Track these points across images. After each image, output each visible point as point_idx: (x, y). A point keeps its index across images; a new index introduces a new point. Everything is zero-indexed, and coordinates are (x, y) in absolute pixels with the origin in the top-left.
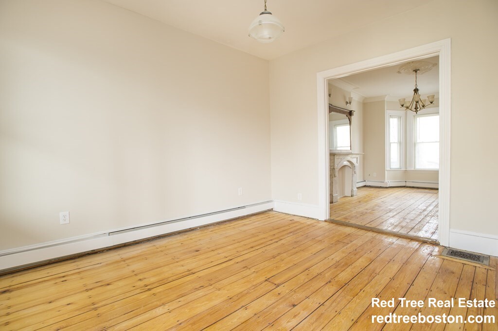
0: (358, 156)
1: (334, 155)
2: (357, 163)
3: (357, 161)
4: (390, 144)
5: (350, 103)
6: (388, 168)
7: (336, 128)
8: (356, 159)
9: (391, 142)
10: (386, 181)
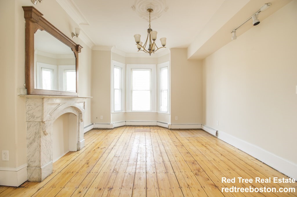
0: (85, 100)
1: (43, 99)
2: (84, 108)
3: (84, 106)
4: (114, 89)
5: (77, 35)
6: (112, 111)
7: (66, 73)
8: (82, 104)
9: (115, 88)
10: (111, 123)
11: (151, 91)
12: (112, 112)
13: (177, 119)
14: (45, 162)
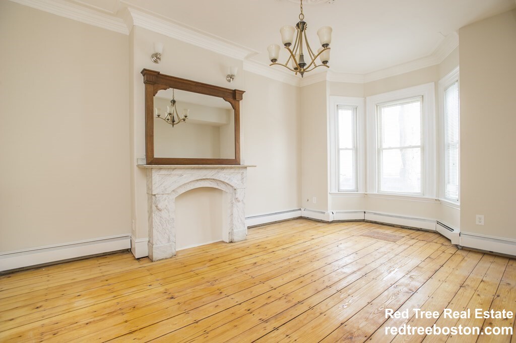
3: (242, 179)
4: (338, 150)
5: (233, 76)
6: (332, 189)
9: (340, 147)
10: (329, 211)
11: (423, 148)
12: (332, 192)
13: (482, 223)
14: (161, 242)
